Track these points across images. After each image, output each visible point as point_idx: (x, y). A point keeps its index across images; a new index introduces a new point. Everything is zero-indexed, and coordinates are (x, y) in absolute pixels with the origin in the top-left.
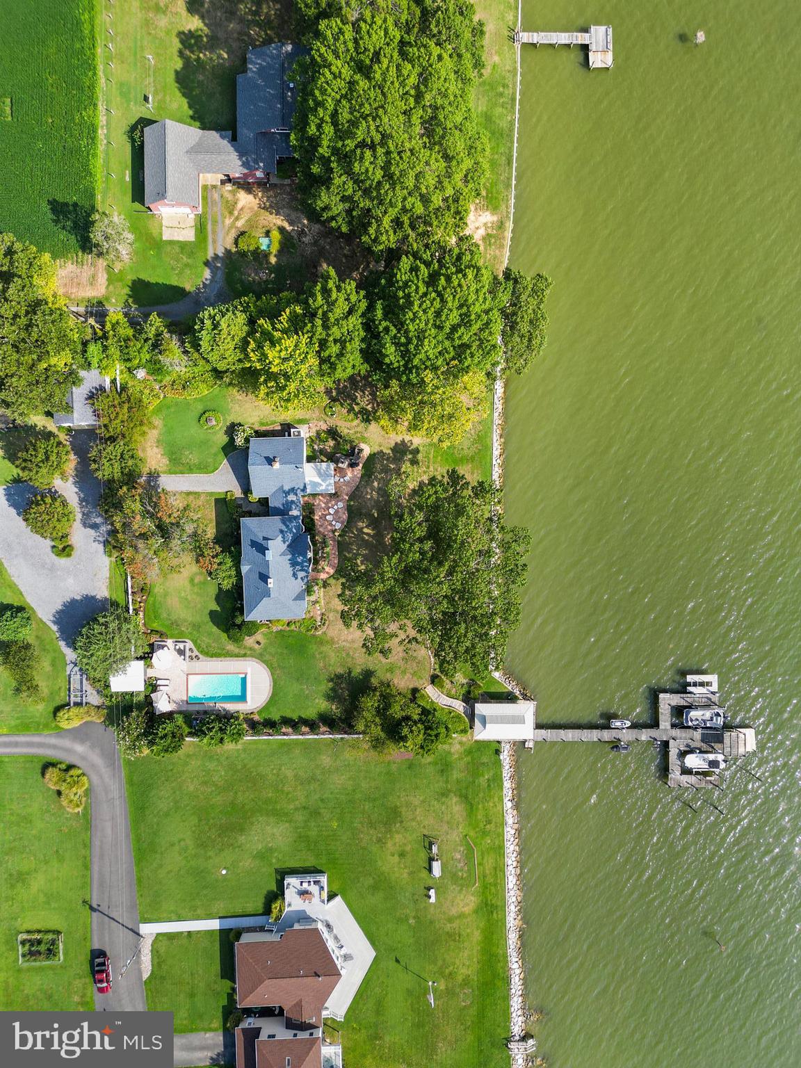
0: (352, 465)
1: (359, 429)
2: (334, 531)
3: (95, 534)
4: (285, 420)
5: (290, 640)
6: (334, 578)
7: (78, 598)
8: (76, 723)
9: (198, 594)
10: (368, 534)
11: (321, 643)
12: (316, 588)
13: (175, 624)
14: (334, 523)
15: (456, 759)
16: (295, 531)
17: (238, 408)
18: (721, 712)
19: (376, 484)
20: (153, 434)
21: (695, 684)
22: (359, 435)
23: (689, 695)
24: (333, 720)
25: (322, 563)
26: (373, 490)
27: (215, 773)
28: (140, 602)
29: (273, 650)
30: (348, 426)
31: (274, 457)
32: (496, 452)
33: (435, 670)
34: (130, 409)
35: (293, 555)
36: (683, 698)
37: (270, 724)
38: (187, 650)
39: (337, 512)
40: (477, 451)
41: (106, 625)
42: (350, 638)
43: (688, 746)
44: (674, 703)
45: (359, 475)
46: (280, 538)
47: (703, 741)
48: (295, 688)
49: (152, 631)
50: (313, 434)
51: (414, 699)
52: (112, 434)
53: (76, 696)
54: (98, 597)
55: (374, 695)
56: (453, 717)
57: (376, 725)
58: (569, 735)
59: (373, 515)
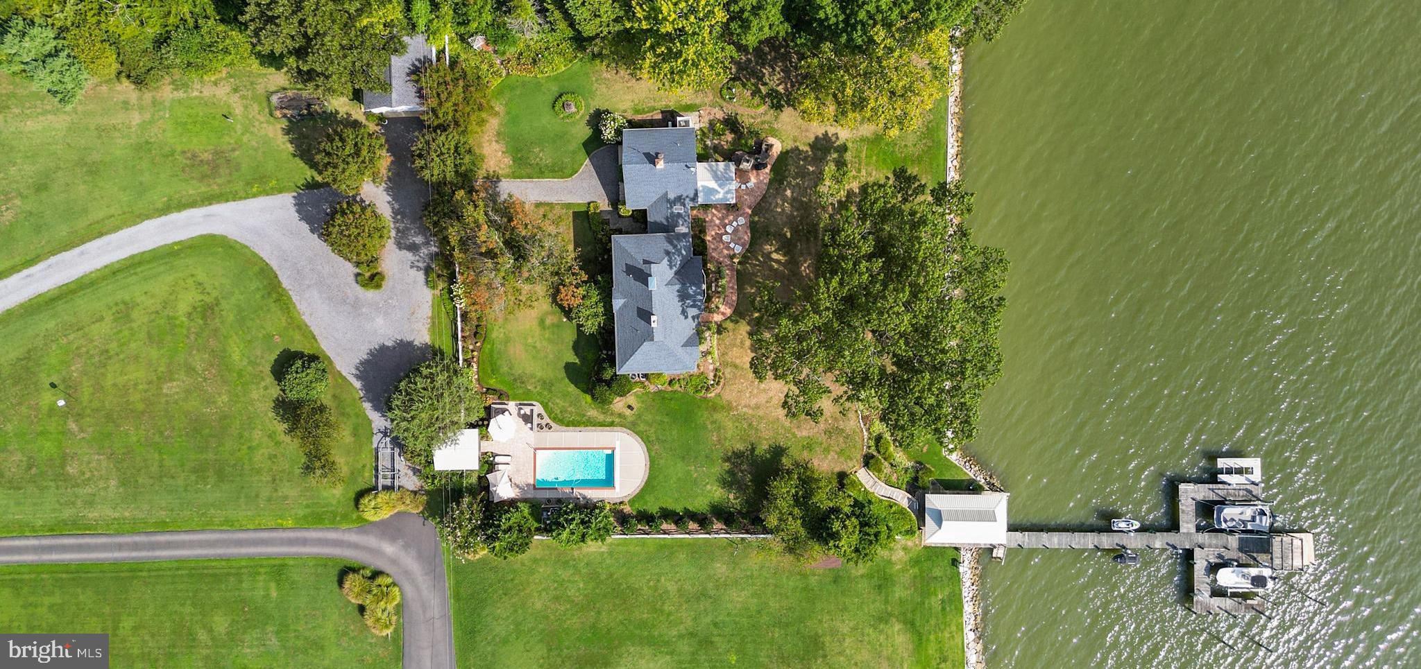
0: (758, 167)
1: (767, 118)
2: (732, 257)
3: (413, 258)
4: (667, 106)
5: (673, 405)
6: (732, 321)
7: (389, 343)
8: (385, 514)
9: (550, 341)
10: (777, 261)
11: (714, 408)
12: (707, 334)
13: (519, 380)
14: (732, 245)
15: (898, 571)
16: (684, 252)
17: (605, 90)
18: (1267, 509)
19: (788, 193)
20: (494, 123)
21: (1229, 471)
22: (766, 126)
23: (1221, 486)
24: (731, 514)
25: (716, 300)
26: (784, 200)
27: (570, 585)
28: (473, 351)
29: (648, 417)
30: (752, 113)
31: (657, 154)
32: (952, 151)
33: (869, 447)
34: (466, 88)
35: (683, 284)
36: (1213, 490)
37: (647, 518)
38: (535, 416)
39: (736, 230)
40: (926, 149)
41: (432, 377)
42: (753, 402)
43: (1220, 556)
44: (1200, 497)
45: (766, 181)
46: (665, 261)
47: (1241, 549)
48: (677, 470)
49: (488, 389)
50: (705, 124)
51: (842, 486)
52: (441, 121)
53: (385, 477)
54: (416, 343)
55: (790, 479)
56: (894, 513)
57: (794, 519)
58: (1055, 540)
59: (785, 235)
